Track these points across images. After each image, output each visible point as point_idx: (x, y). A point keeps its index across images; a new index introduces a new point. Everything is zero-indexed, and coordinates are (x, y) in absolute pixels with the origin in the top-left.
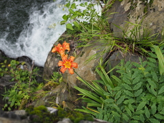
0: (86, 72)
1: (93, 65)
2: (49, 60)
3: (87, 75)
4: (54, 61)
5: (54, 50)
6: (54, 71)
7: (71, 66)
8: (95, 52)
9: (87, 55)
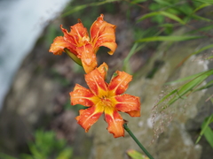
0: (162, 136)
1: (192, 112)
2: (20, 84)
3: (167, 149)
4: (41, 93)
5: (57, 46)
6: (36, 127)
7: (118, 109)
8: (203, 64)
9: (174, 74)
